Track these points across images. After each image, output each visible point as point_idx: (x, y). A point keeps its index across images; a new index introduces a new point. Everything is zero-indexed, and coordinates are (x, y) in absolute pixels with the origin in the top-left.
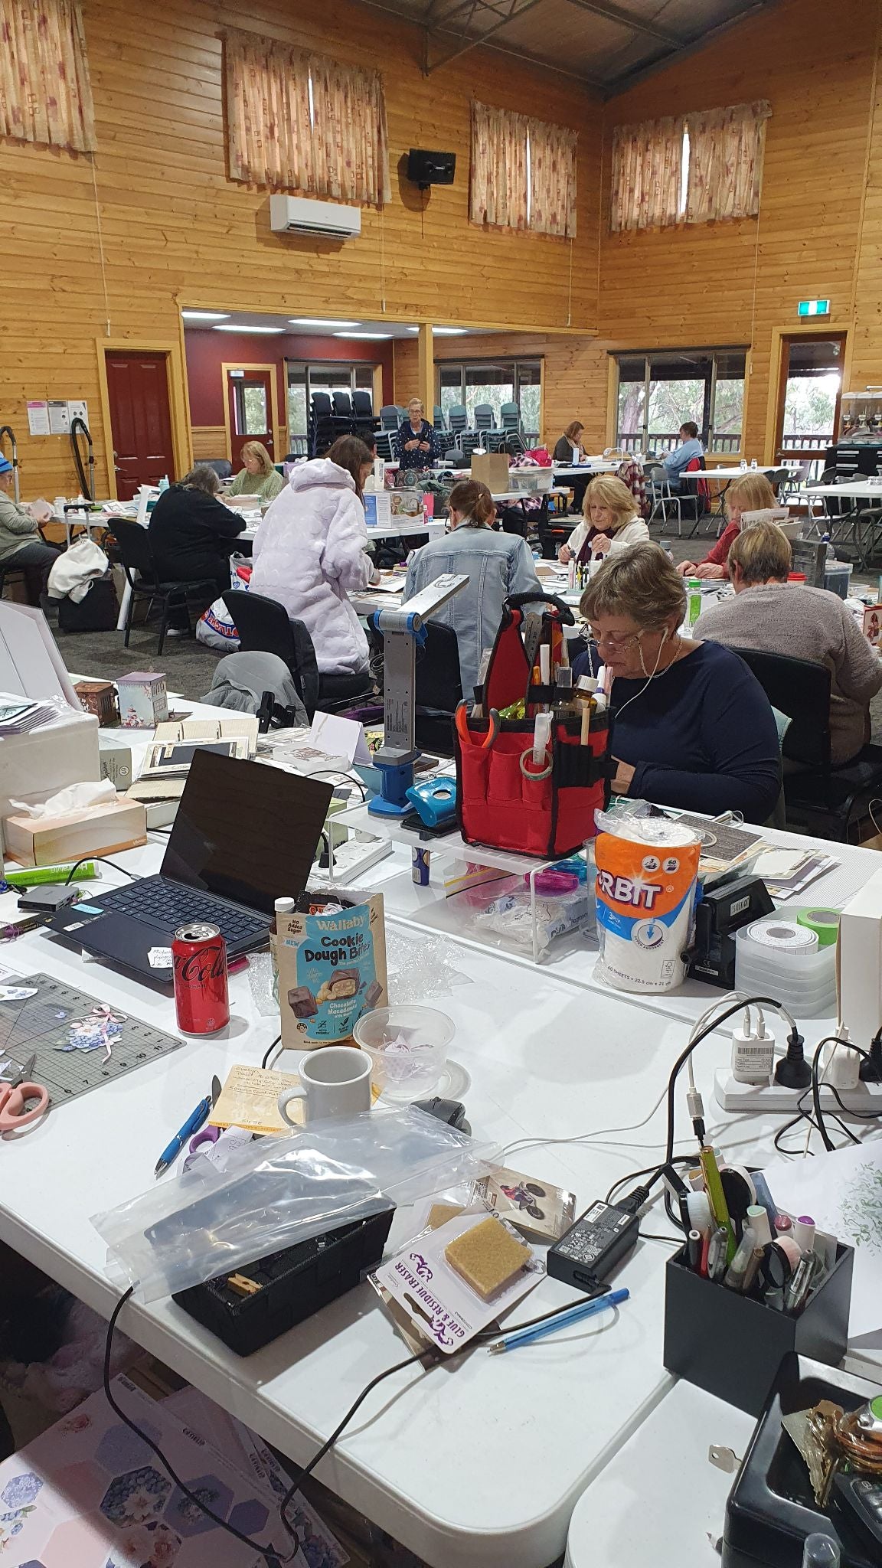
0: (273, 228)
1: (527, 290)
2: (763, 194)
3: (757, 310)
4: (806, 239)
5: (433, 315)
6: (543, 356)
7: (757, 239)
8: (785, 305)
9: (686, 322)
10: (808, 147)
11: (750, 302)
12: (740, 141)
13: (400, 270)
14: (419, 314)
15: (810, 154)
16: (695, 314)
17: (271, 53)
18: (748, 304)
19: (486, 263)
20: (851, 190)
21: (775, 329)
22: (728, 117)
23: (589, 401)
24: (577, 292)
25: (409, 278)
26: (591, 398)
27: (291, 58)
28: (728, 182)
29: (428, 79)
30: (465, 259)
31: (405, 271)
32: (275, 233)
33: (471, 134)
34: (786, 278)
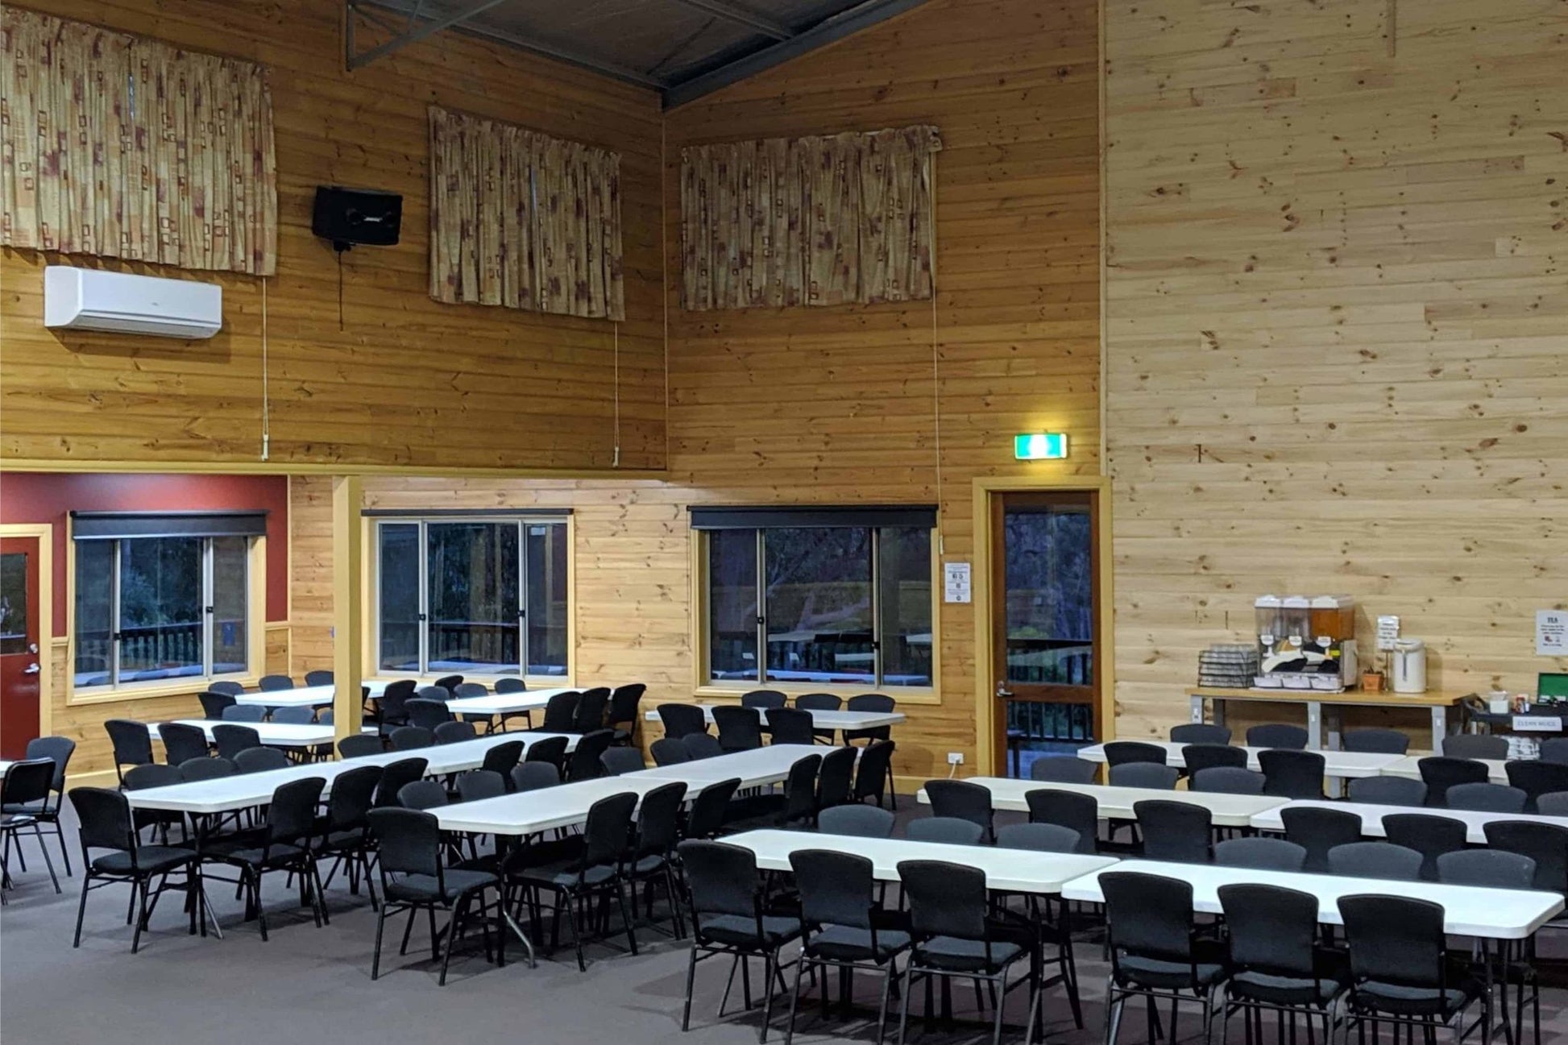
0: (48, 323)
1: (536, 410)
2: (939, 268)
3: (944, 449)
4: (1018, 341)
5: (361, 459)
6: (571, 511)
7: (935, 336)
8: (993, 443)
9: (823, 464)
10: (1006, 199)
11: (929, 434)
12: (890, 183)
13: (297, 385)
14: (334, 459)
15: (1011, 209)
16: (837, 450)
17: (59, 38)
18: (927, 438)
19: (462, 368)
20: (1084, 269)
21: (976, 480)
22: (866, 148)
23: (659, 591)
24: (629, 411)
25: (315, 398)
26: (661, 587)
27: (96, 46)
28: (875, 246)
29: (350, 75)
30: (422, 362)
31: (306, 386)
32: (53, 329)
33: (429, 159)
34: (989, 399)
